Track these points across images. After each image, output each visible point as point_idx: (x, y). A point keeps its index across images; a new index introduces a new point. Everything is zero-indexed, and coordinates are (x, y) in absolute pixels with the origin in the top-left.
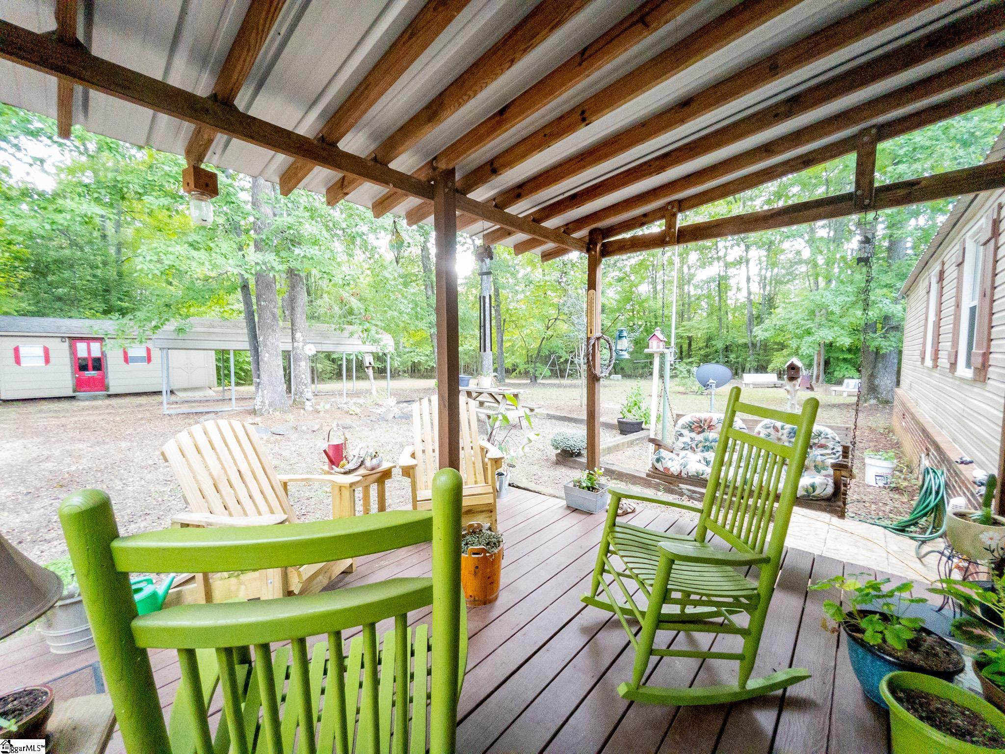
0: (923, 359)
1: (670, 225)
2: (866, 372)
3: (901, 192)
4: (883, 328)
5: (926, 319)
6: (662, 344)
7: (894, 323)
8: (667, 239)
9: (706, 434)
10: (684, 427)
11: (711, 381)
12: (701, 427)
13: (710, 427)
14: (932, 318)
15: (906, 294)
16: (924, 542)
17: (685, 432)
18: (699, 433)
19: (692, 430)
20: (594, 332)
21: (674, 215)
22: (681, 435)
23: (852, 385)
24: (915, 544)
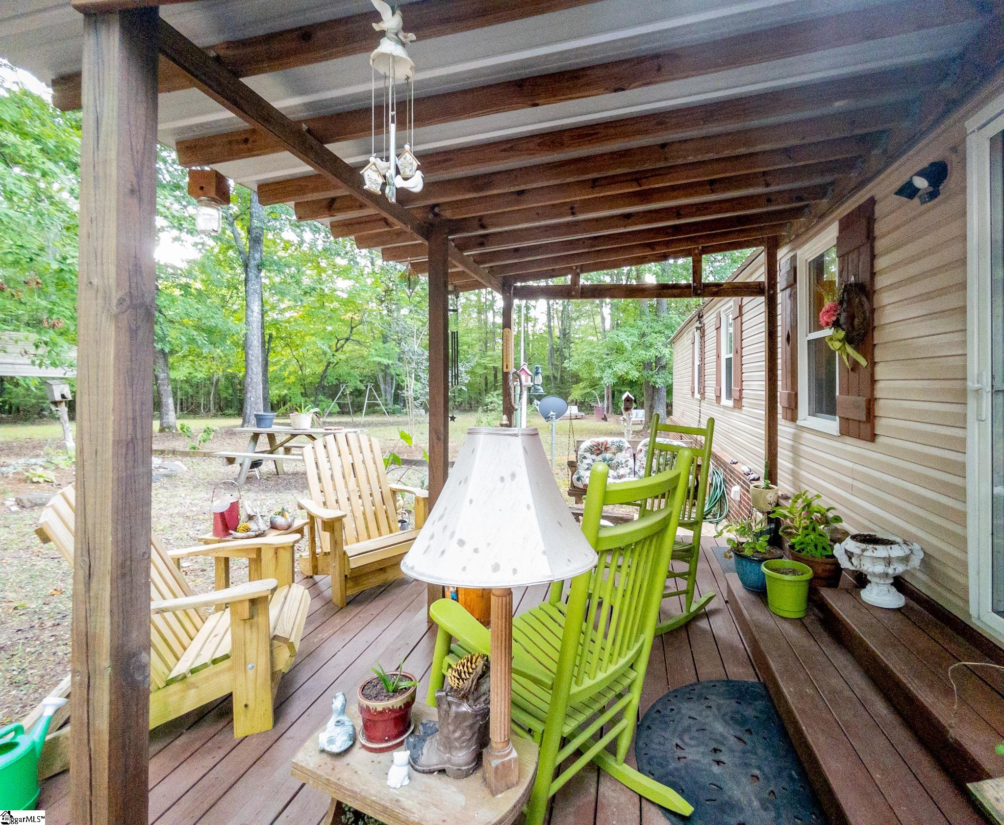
0: (693, 393)
1: (575, 281)
2: (647, 404)
3: (715, 289)
4: (656, 367)
5: (693, 364)
6: (529, 378)
7: (663, 363)
8: (573, 293)
9: (604, 455)
10: (586, 451)
11: (552, 413)
12: (599, 449)
13: (606, 449)
14: (697, 363)
15: (672, 342)
16: (717, 523)
17: (588, 455)
18: (598, 455)
19: (592, 453)
20: (509, 367)
21: (578, 275)
22: (585, 458)
23: (638, 415)
24: (713, 525)
